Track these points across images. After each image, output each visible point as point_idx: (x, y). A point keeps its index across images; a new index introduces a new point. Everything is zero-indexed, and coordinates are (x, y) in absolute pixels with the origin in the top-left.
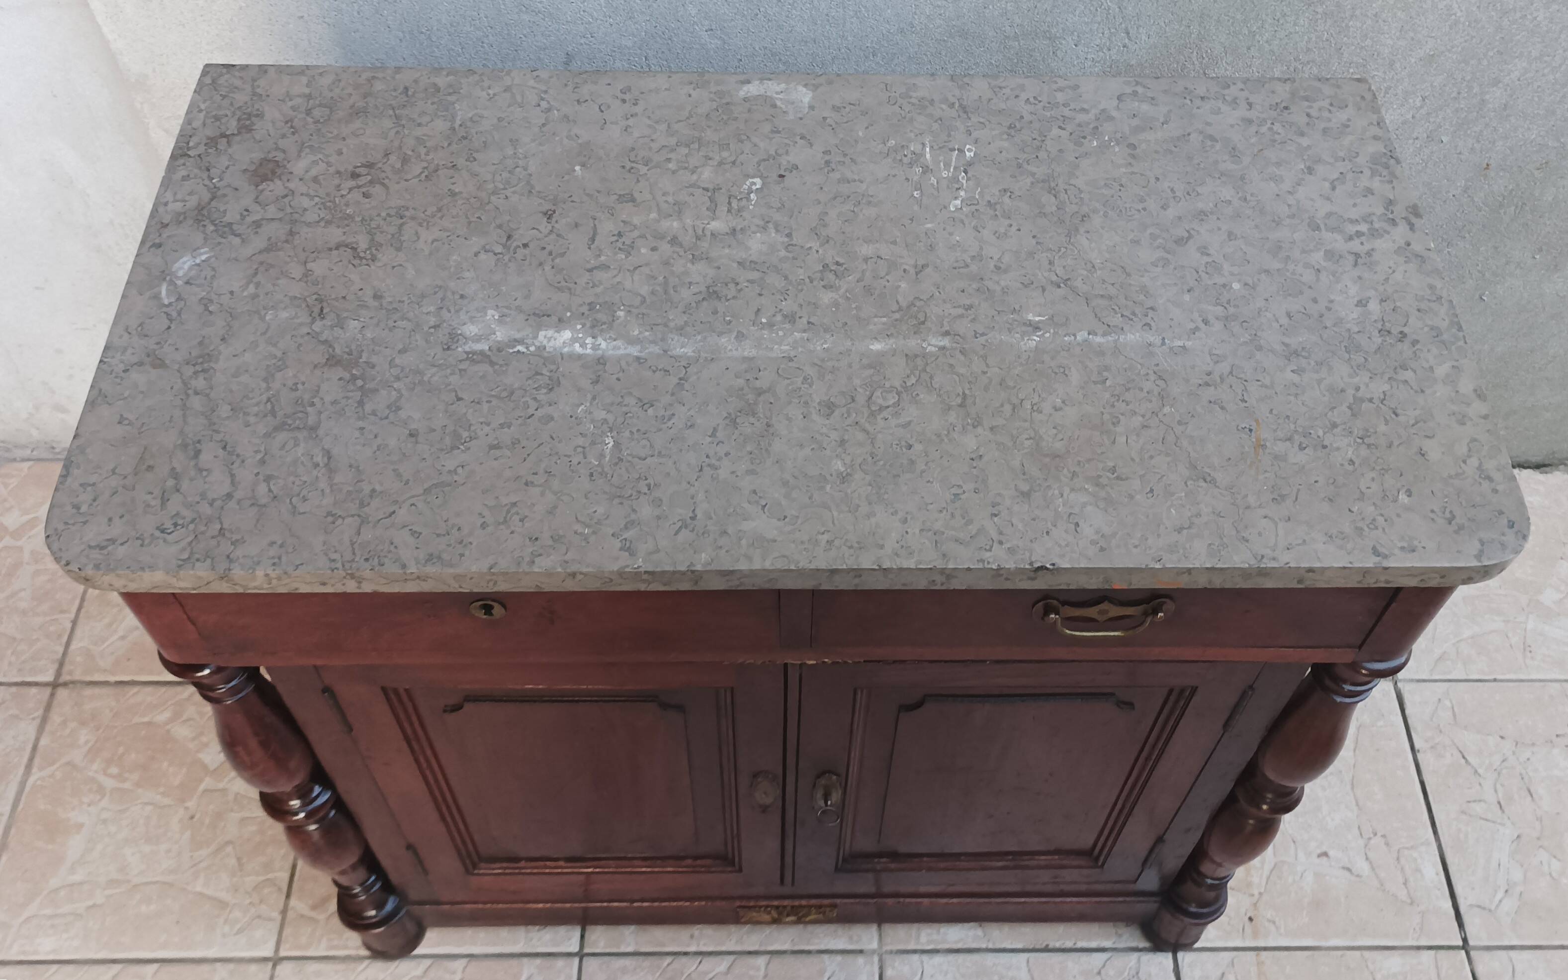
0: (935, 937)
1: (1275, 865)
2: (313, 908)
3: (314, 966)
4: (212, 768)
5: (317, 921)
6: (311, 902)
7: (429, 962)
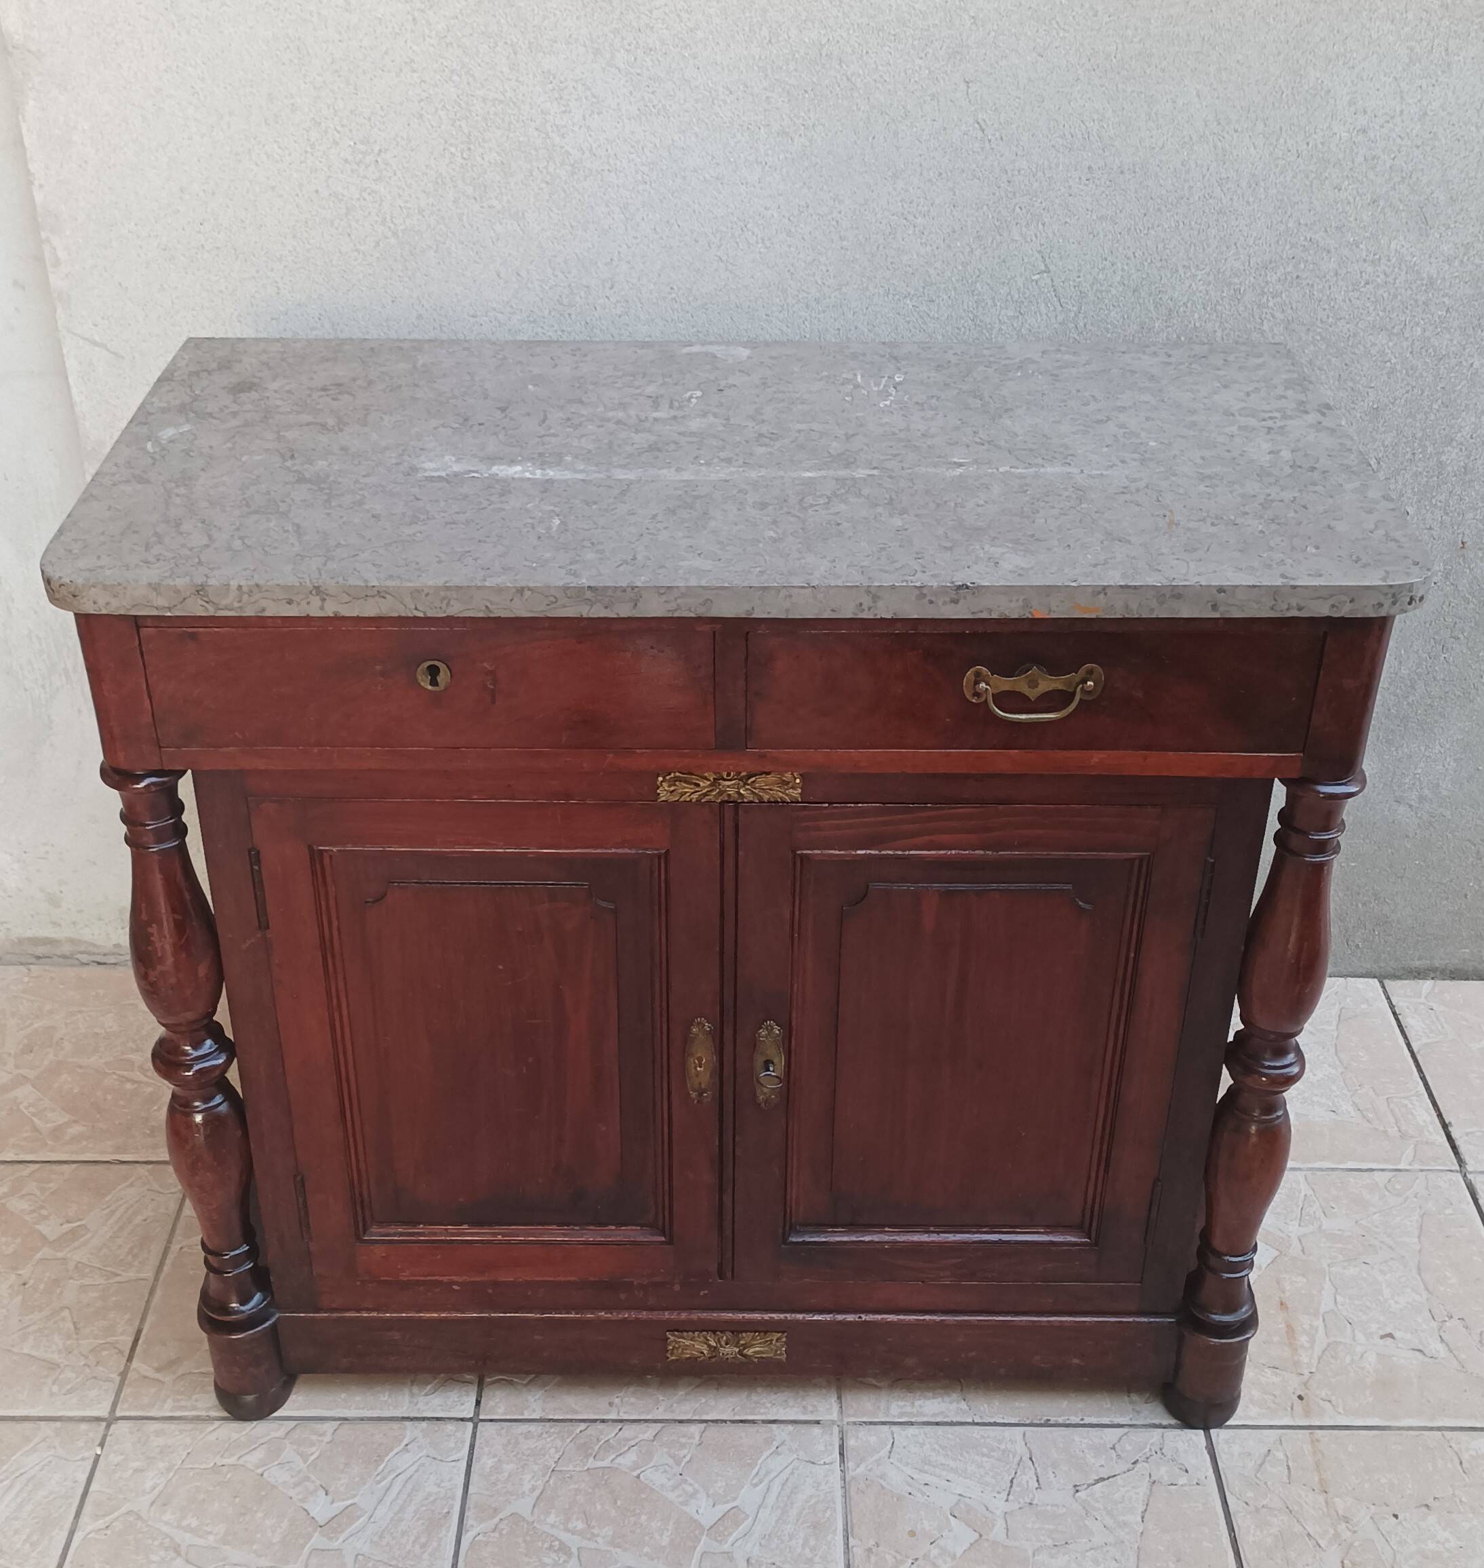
0: (909, 1409)
1: (1329, 1345)
2: (158, 1370)
3: (156, 1426)
4: (51, 1238)
5: (163, 1383)
6: (156, 1365)
7: (293, 1423)
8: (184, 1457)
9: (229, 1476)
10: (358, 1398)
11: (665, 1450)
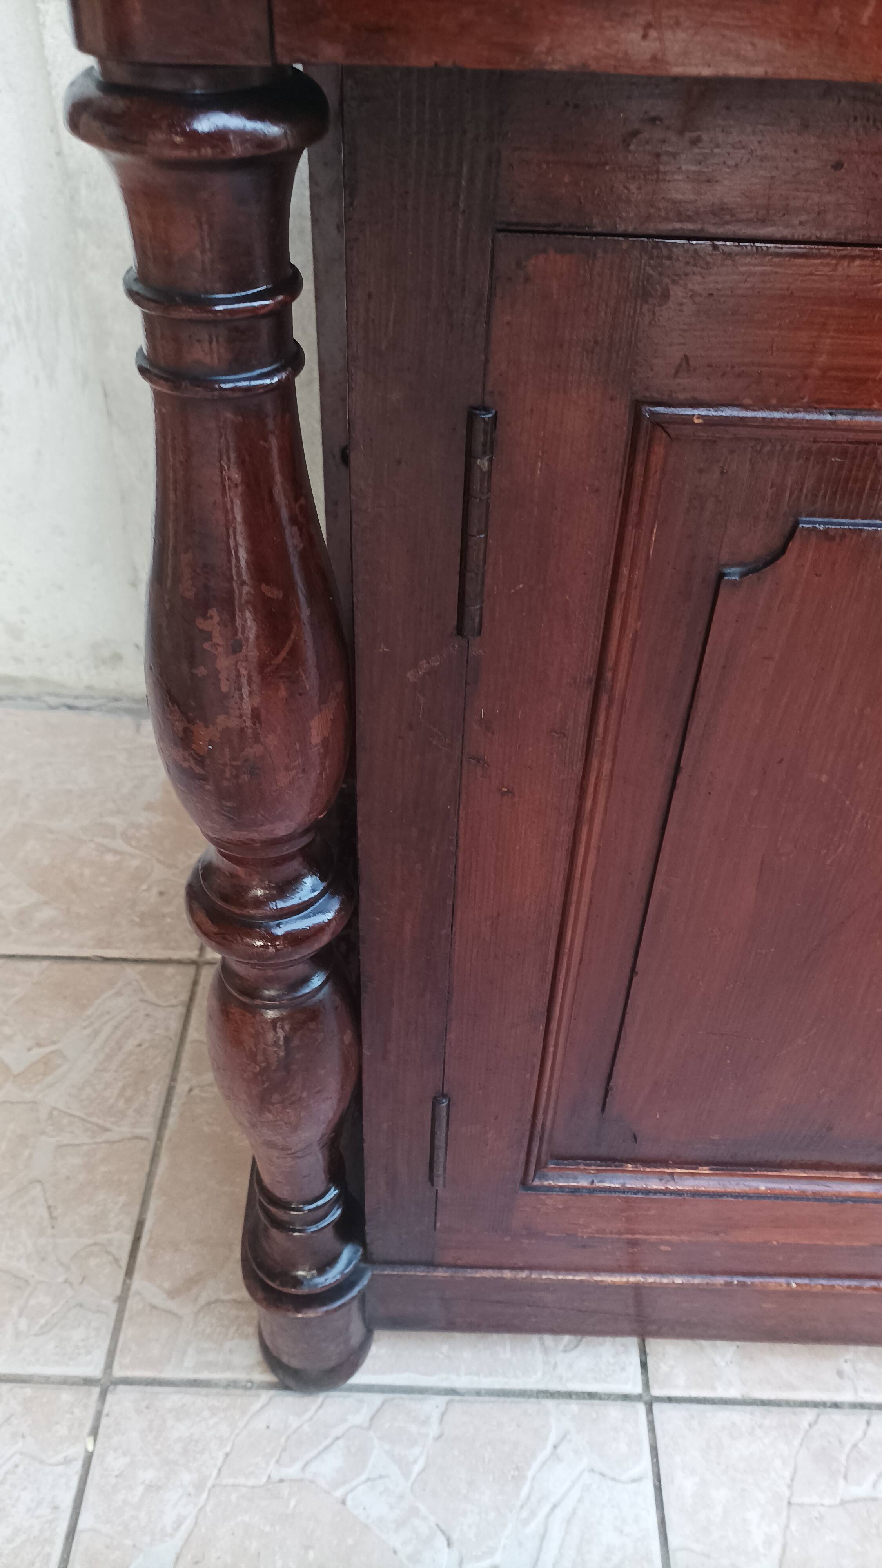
2: (171, 1294)
3: (175, 1397)
4: (16, 1070)
5: (180, 1318)
6: (167, 1285)
7: (381, 1399)
8: (219, 1463)
9: (292, 1503)
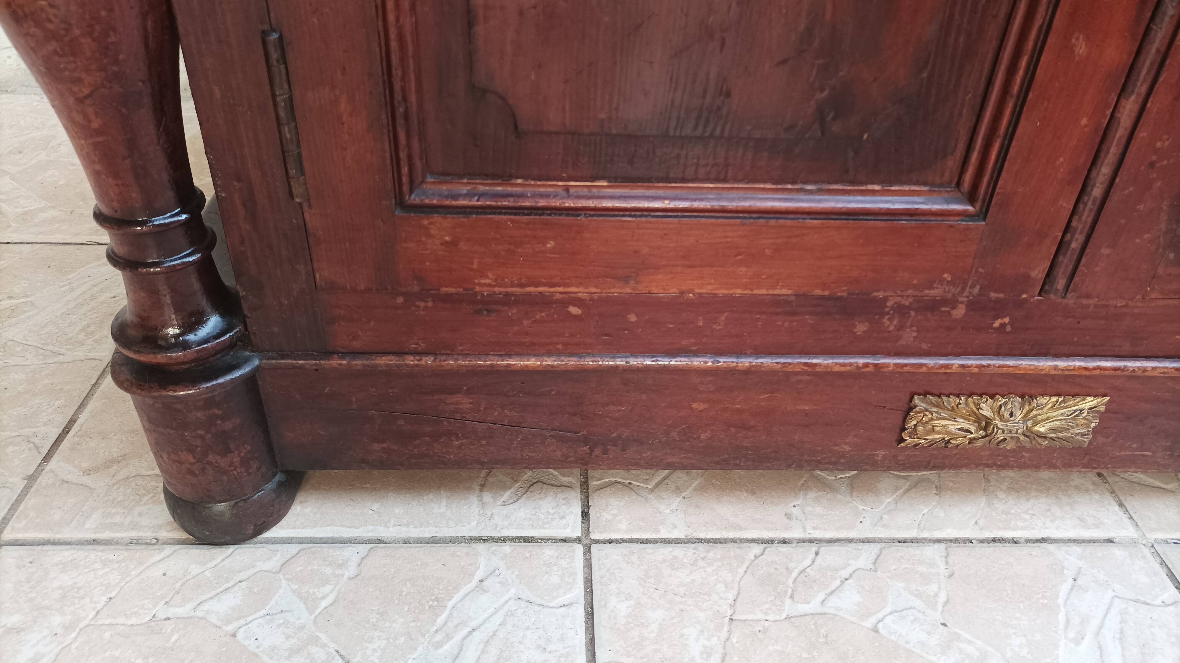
2: (87, 472)
3: (65, 554)
5: (92, 490)
6: (85, 465)
7: (293, 549)
8: (99, 606)
9: (175, 637)
10: (397, 511)
11: (903, 585)
